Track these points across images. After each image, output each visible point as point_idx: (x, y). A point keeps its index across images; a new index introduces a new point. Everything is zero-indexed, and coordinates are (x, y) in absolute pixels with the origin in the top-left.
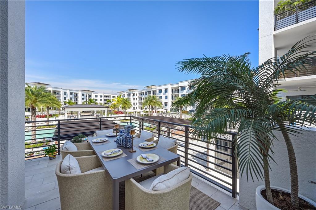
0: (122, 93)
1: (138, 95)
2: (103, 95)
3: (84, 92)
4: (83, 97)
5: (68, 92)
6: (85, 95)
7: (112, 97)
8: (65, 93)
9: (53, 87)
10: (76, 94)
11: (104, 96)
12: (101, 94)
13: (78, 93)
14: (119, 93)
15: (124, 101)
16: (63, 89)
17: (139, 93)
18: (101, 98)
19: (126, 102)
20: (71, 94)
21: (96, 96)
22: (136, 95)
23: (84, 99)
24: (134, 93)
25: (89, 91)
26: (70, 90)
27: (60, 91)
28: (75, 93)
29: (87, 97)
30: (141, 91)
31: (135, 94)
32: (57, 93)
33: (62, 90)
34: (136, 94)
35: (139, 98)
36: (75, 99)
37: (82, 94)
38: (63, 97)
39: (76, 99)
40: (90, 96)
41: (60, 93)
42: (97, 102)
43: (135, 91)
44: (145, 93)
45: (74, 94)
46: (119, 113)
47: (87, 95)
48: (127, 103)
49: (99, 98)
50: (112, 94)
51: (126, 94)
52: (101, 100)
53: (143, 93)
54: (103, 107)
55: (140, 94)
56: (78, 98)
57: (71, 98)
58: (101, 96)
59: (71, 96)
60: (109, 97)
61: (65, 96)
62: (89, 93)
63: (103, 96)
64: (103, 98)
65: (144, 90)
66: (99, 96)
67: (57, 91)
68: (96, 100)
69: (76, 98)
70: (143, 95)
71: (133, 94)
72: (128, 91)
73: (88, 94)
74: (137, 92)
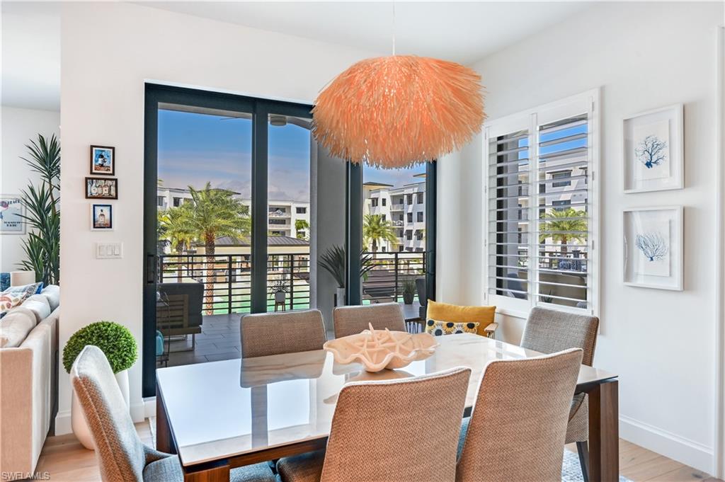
1: (389, 202)
7: (294, 210)
17: (393, 198)
22: (384, 204)
24: (373, 196)
30: (402, 189)
31: (380, 202)
34: (384, 200)
35: (393, 214)
43: (378, 191)
44: (414, 197)
53: (410, 196)
55: (398, 200)
65: (412, 186)
70: (410, 202)
71: (370, 201)
74: (387, 193)
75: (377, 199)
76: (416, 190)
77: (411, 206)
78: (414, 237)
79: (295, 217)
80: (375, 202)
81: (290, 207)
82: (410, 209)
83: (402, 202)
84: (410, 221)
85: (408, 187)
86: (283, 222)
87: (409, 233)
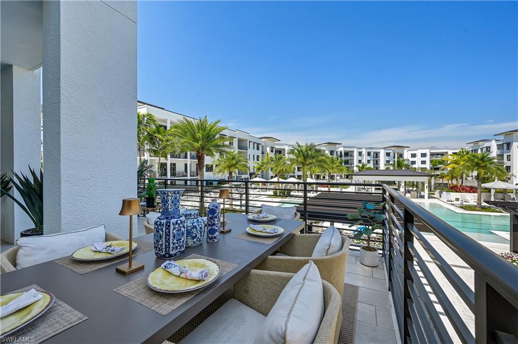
0: (481, 143)
2: (427, 152)
3: (390, 150)
4: (387, 159)
5: (364, 152)
6: (392, 154)
8: (360, 154)
9: (344, 147)
10: (377, 154)
11: (432, 154)
12: (424, 151)
13: (379, 152)
14: (472, 145)
15: (476, 160)
16: (358, 148)
18: (424, 159)
19: (480, 162)
20: (369, 154)
21: (414, 156)
23: (389, 161)
25: (398, 146)
26: (366, 148)
27: (353, 151)
28: (374, 152)
29: (394, 158)
32: (349, 154)
33: (356, 149)
36: (375, 162)
37: (387, 153)
38: (357, 159)
39: (377, 163)
40: (401, 156)
41: (353, 153)
42: (414, 166)
45: (372, 153)
46: (463, 189)
47: (395, 155)
48: (486, 166)
49: (418, 159)
50: (450, 149)
51: (494, 145)
52: (423, 162)
54: (420, 174)
56: (379, 160)
57: (368, 160)
58: (424, 155)
59: (369, 158)
60: (442, 154)
61: (360, 158)
62: (399, 150)
63: (428, 154)
64: (427, 159)
66: (419, 155)
67: (350, 151)
68: (413, 163)
69: (377, 161)
72: (502, 138)
73: (398, 153)
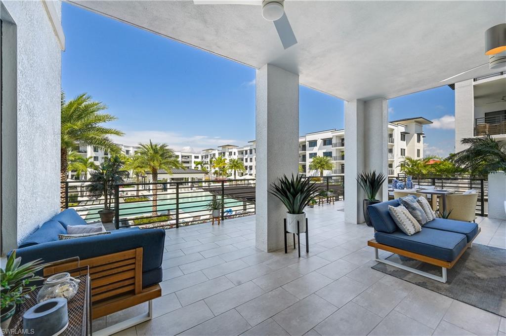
0: (210, 151)
1: (237, 154)
2: (179, 154)
7: (193, 157)
11: (182, 157)
14: (205, 151)
17: (239, 151)
19: (236, 164)
22: (235, 154)
24: (230, 151)
30: (243, 148)
31: (233, 153)
34: (235, 153)
35: (239, 159)
43: (232, 148)
44: (248, 151)
48: (238, 166)
50: (193, 153)
51: (217, 152)
53: (246, 151)
60: (188, 157)
65: (247, 146)
71: (228, 153)
72: (221, 149)
74: (236, 149)
75: (231, 152)
76: (249, 148)
77: (247, 155)
78: (248, 169)
79: (193, 160)
80: (230, 154)
81: (191, 156)
82: (246, 157)
83: (242, 153)
84: (246, 161)
85: (245, 147)
86: (188, 162)
87: (246, 167)
